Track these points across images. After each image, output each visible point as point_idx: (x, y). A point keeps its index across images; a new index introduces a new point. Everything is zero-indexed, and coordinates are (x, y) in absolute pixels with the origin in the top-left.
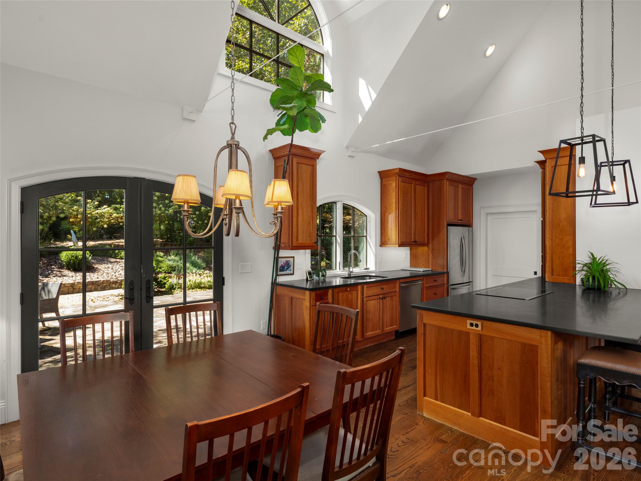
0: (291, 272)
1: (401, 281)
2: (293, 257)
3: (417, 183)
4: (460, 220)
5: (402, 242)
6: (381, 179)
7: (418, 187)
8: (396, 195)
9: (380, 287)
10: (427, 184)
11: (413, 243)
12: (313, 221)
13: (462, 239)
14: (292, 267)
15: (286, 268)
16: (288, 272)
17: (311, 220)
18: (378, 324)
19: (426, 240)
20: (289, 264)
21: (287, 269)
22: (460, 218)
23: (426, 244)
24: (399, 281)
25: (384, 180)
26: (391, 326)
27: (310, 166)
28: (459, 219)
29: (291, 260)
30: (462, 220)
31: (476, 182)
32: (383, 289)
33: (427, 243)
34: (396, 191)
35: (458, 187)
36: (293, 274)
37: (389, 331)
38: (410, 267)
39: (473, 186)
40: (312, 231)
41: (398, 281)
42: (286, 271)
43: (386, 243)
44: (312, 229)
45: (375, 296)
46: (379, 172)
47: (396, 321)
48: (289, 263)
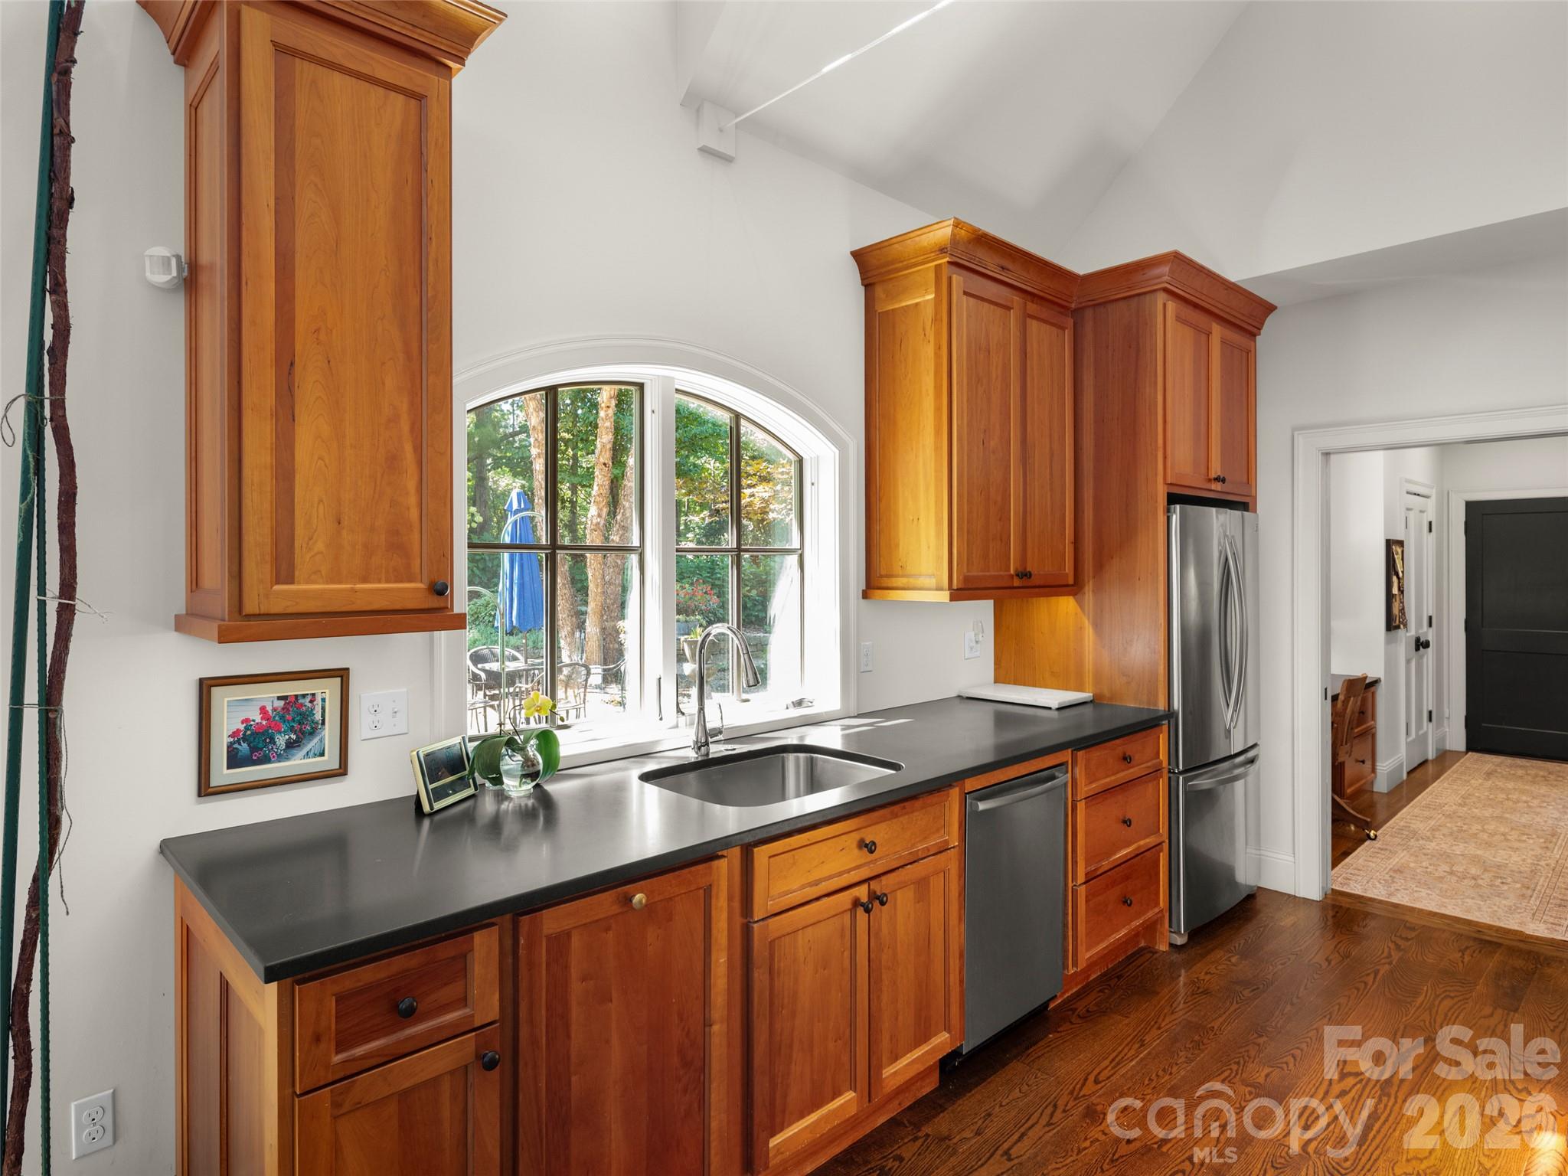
0: (330, 761)
1: (971, 784)
2: (343, 674)
3: (1032, 307)
4: (1217, 479)
5: (966, 579)
6: (868, 286)
7: (1034, 326)
8: (937, 356)
9: (856, 836)
10: (1070, 321)
11: (1017, 582)
12: (418, 449)
13: (1227, 559)
14: (329, 734)
15: (281, 740)
16: (298, 763)
17: (408, 448)
18: (845, 1058)
19: (1069, 568)
20: (305, 716)
21: (291, 745)
22: (1216, 470)
23: (1067, 586)
24: (962, 788)
25: (879, 291)
26: (917, 1044)
27: (399, 100)
28: (1213, 475)
29: (327, 691)
30: (1223, 481)
31: (1270, 321)
32: (870, 847)
33: (1071, 581)
34: (938, 334)
35: (1208, 334)
36: (342, 771)
37: (912, 1073)
38: (997, 680)
39: (1258, 337)
40: (414, 514)
41: (955, 793)
42: (280, 758)
43: (886, 582)
44: (412, 500)
45: (825, 900)
46: (857, 255)
47: (947, 1005)
48: (311, 711)
